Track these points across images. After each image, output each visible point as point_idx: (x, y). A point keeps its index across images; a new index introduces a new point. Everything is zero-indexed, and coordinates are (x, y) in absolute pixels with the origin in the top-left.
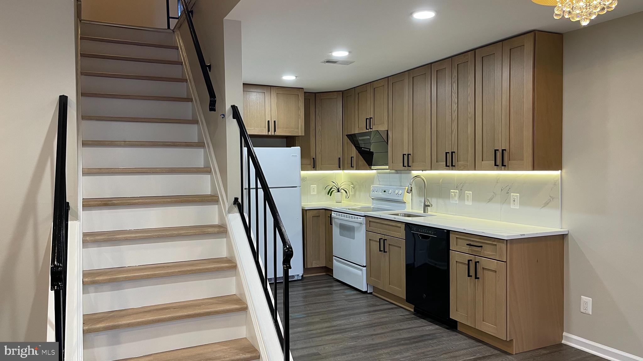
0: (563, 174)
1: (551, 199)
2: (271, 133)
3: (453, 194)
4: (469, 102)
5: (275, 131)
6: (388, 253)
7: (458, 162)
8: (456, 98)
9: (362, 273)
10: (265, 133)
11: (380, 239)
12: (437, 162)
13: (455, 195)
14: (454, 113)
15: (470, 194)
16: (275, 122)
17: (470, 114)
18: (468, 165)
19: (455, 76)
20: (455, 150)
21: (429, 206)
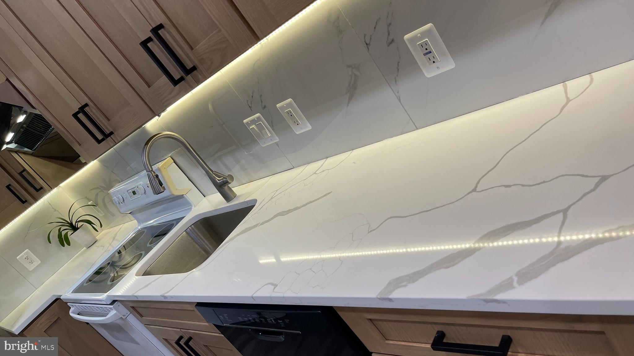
3: (253, 126)
7: (192, 48)
12: (149, 86)
15: (289, 105)
20: (158, 18)
21: (226, 183)
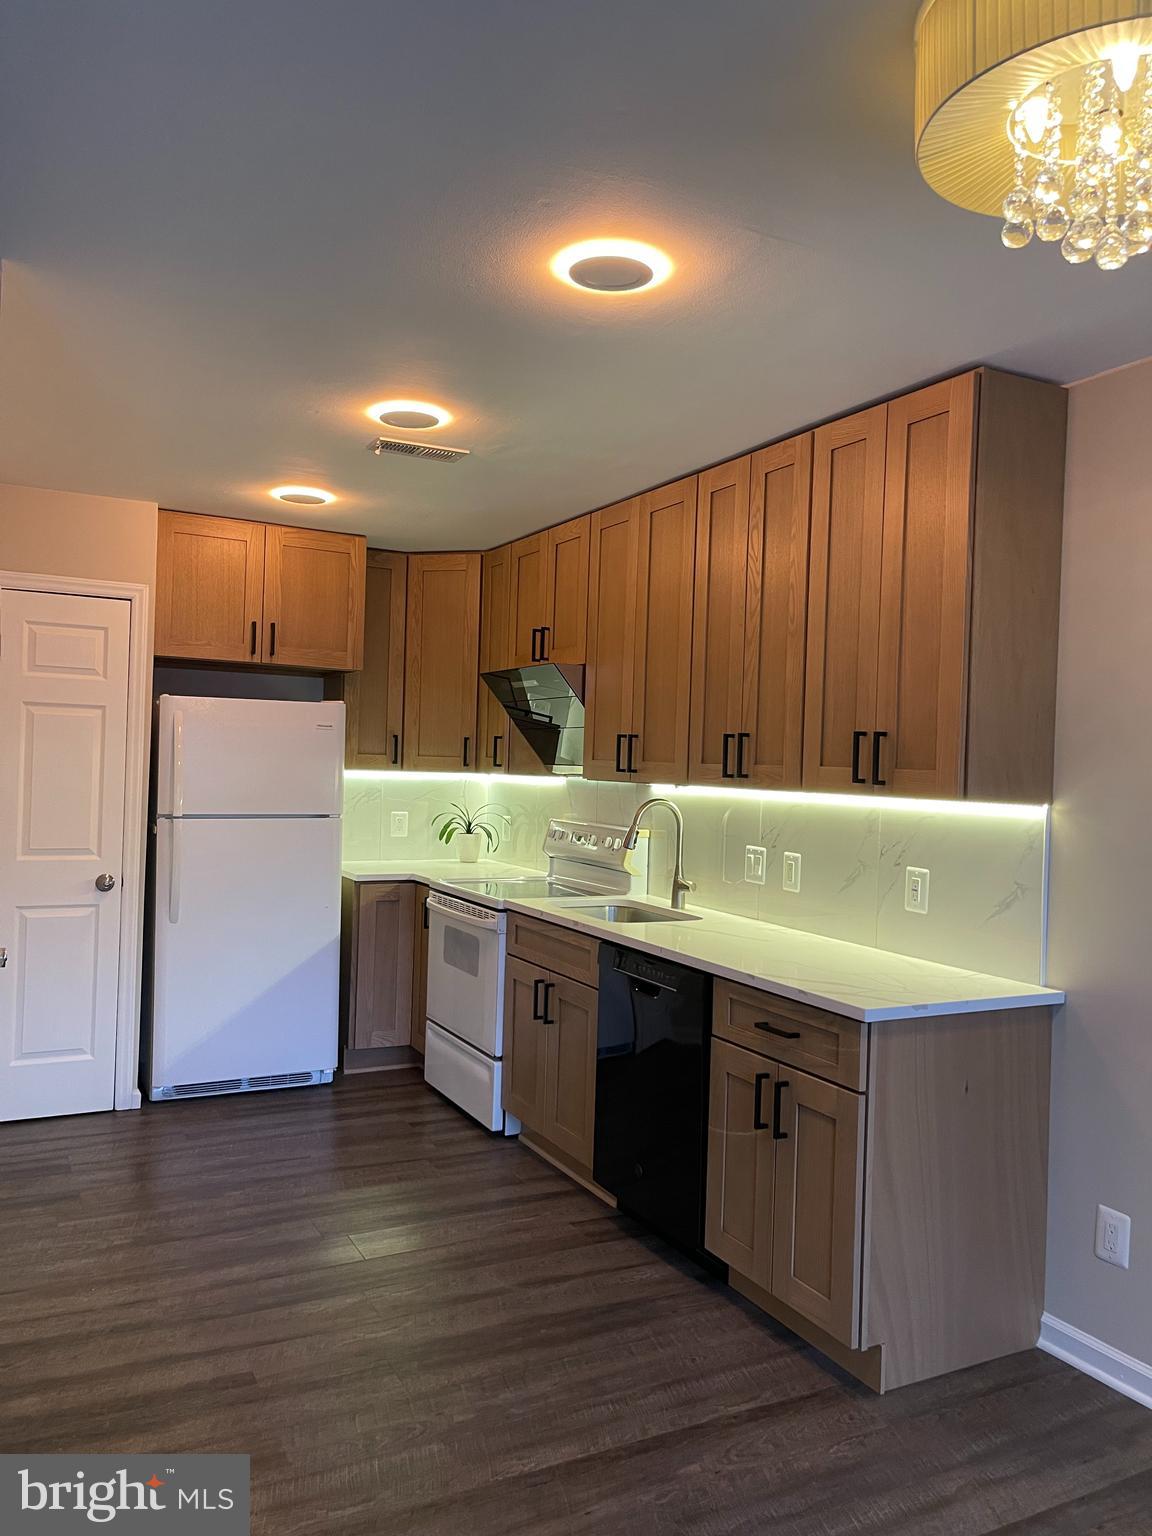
0: (1055, 815)
1: (1019, 892)
2: (262, 657)
3: (752, 856)
4: (792, 585)
5: (272, 653)
6: (557, 1025)
7: (756, 763)
8: (758, 573)
9: (492, 1079)
10: (242, 656)
11: (537, 982)
12: (703, 762)
13: (757, 861)
14: (752, 618)
15: (795, 859)
16: (273, 625)
17: (792, 622)
18: (782, 777)
19: (758, 509)
20: (751, 729)
21: (686, 887)
